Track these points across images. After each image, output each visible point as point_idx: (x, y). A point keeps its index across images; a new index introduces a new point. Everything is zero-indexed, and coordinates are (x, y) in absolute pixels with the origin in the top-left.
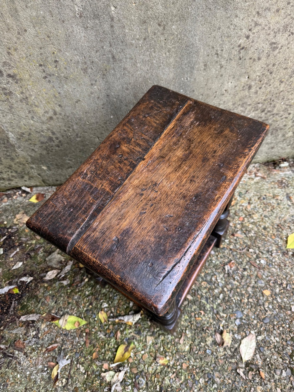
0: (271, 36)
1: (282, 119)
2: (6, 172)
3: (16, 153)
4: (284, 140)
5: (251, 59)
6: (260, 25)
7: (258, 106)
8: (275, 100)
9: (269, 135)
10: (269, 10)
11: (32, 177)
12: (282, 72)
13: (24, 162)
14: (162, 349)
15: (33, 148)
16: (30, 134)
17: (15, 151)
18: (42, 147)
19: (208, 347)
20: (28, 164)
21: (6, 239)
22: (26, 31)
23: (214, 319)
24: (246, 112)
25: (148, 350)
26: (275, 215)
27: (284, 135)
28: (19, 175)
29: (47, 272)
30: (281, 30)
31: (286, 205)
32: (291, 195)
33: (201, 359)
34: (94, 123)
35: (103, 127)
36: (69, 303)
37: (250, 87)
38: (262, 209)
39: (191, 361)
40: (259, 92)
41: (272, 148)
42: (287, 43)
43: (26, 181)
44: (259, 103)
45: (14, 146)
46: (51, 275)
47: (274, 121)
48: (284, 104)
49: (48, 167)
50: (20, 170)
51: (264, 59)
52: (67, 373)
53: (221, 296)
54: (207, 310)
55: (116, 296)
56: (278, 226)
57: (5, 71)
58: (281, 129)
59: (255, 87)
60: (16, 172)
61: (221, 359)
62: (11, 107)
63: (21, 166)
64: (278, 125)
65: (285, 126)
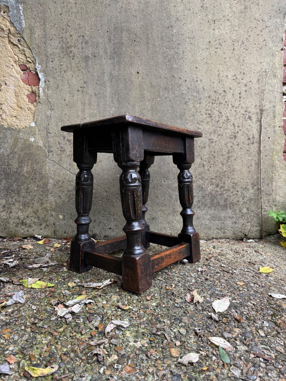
0: (208, 135)
1: (234, 195)
2: (31, 217)
3: (48, 198)
4: (242, 216)
5: (200, 147)
6: (201, 129)
7: (213, 181)
8: (223, 178)
9: (228, 208)
10: (203, 122)
11: (48, 225)
12: (221, 158)
13: (49, 208)
14: (126, 303)
15: (60, 194)
16: (63, 182)
17: (47, 195)
18: (67, 194)
19: (177, 303)
20: (51, 210)
21: (7, 252)
22: (85, 119)
23: (184, 289)
24: (206, 185)
25: (110, 303)
26: (246, 258)
27: (240, 211)
28: (39, 221)
29: (32, 265)
30: (213, 132)
31: (255, 254)
32: (259, 251)
33: (168, 310)
34: (106, 179)
35: (111, 183)
36: (42, 278)
37: (204, 166)
38: (234, 254)
39: (157, 310)
40: (210, 170)
41: (235, 223)
42: (218, 140)
43: (41, 229)
44: (213, 179)
45: (49, 191)
46: (35, 266)
47: (228, 196)
48: (231, 182)
49: (64, 216)
50: (42, 216)
51: (207, 148)
52: (16, 308)
53: (193, 281)
54: (178, 286)
55: (90, 277)
56: (249, 262)
57: (67, 137)
58: (236, 204)
59: (207, 166)
60: (39, 218)
61: (191, 311)
62: (61, 160)
63: (45, 212)
64: (233, 200)
65: (238, 201)
